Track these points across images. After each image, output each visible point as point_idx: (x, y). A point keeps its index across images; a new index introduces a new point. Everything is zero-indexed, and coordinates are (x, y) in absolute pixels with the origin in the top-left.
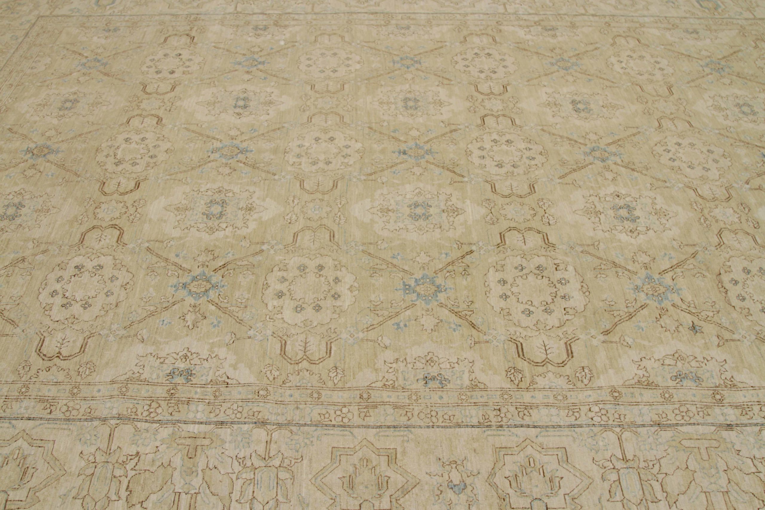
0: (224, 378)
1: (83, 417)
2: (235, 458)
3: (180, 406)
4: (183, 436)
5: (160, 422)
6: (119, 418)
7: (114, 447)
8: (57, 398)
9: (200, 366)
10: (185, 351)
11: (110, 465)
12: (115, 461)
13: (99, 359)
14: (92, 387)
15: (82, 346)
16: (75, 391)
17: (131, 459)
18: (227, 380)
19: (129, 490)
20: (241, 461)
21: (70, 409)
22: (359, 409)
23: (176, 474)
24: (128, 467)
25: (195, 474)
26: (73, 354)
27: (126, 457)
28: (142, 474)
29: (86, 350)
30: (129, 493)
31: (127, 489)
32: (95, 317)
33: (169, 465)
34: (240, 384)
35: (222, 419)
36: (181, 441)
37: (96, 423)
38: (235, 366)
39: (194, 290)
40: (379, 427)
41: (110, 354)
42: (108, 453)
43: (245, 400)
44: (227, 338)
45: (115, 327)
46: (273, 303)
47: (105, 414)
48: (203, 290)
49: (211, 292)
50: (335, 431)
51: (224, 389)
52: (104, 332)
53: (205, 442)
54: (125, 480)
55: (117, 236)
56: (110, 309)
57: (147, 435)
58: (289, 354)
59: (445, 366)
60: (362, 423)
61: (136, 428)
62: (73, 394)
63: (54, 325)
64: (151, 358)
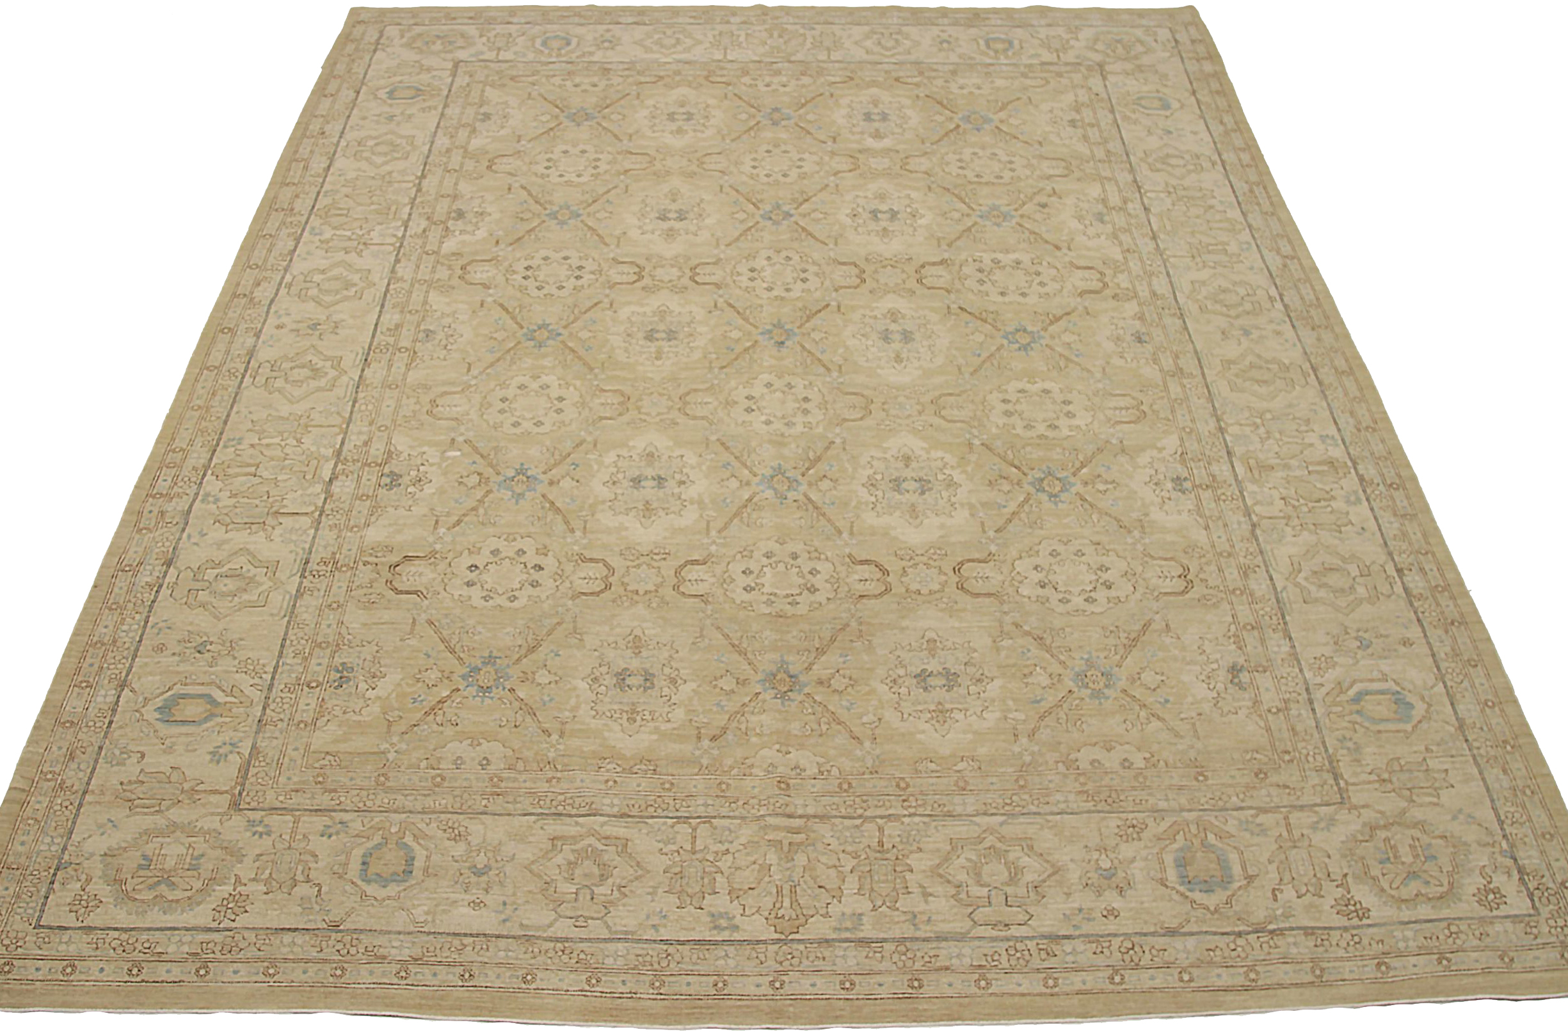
0: (1177, 456)
1: (1254, 542)
2: (1262, 443)
3: (1218, 481)
4: (1251, 476)
5: (1241, 491)
6: (1249, 515)
7: (1281, 514)
9: (1165, 473)
10: (1151, 485)
11: (1299, 515)
12: (1295, 512)
13: (1178, 544)
14: (1215, 543)
15: (1164, 560)
16: (1225, 554)
17: (1289, 502)
18: (1179, 453)
20: (1264, 440)
22: (1185, 378)
23: (1292, 474)
24: (1296, 504)
25: (1287, 464)
26: (1179, 565)
27: (1288, 506)
28: (1301, 494)
29: (1168, 556)
32: (1120, 558)
33: (1285, 478)
34: (1181, 445)
35: (1225, 453)
36: (1257, 476)
37: (1258, 532)
38: (1160, 450)
39: (1058, 489)
40: (1201, 368)
41: (1169, 538)
42: (1289, 518)
43: (1199, 441)
44: (1122, 459)
45: (1130, 540)
46: (1065, 432)
47: (1246, 527)
48: (1057, 482)
49: (1059, 476)
50: (1214, 390)
51: (1190, 456)
52: (1140, 547)
53: (1252, 462)
54: (1310, 505)
55: (975, 564)
56: (1104, 548)
57: (1259, 498)
58: (1133, 419)
59: (1121, 332)
60: (1200, 376)
61: (1255, 504)
62: (1230, 555)
63: (1141, 590)
64: (1166, 507)
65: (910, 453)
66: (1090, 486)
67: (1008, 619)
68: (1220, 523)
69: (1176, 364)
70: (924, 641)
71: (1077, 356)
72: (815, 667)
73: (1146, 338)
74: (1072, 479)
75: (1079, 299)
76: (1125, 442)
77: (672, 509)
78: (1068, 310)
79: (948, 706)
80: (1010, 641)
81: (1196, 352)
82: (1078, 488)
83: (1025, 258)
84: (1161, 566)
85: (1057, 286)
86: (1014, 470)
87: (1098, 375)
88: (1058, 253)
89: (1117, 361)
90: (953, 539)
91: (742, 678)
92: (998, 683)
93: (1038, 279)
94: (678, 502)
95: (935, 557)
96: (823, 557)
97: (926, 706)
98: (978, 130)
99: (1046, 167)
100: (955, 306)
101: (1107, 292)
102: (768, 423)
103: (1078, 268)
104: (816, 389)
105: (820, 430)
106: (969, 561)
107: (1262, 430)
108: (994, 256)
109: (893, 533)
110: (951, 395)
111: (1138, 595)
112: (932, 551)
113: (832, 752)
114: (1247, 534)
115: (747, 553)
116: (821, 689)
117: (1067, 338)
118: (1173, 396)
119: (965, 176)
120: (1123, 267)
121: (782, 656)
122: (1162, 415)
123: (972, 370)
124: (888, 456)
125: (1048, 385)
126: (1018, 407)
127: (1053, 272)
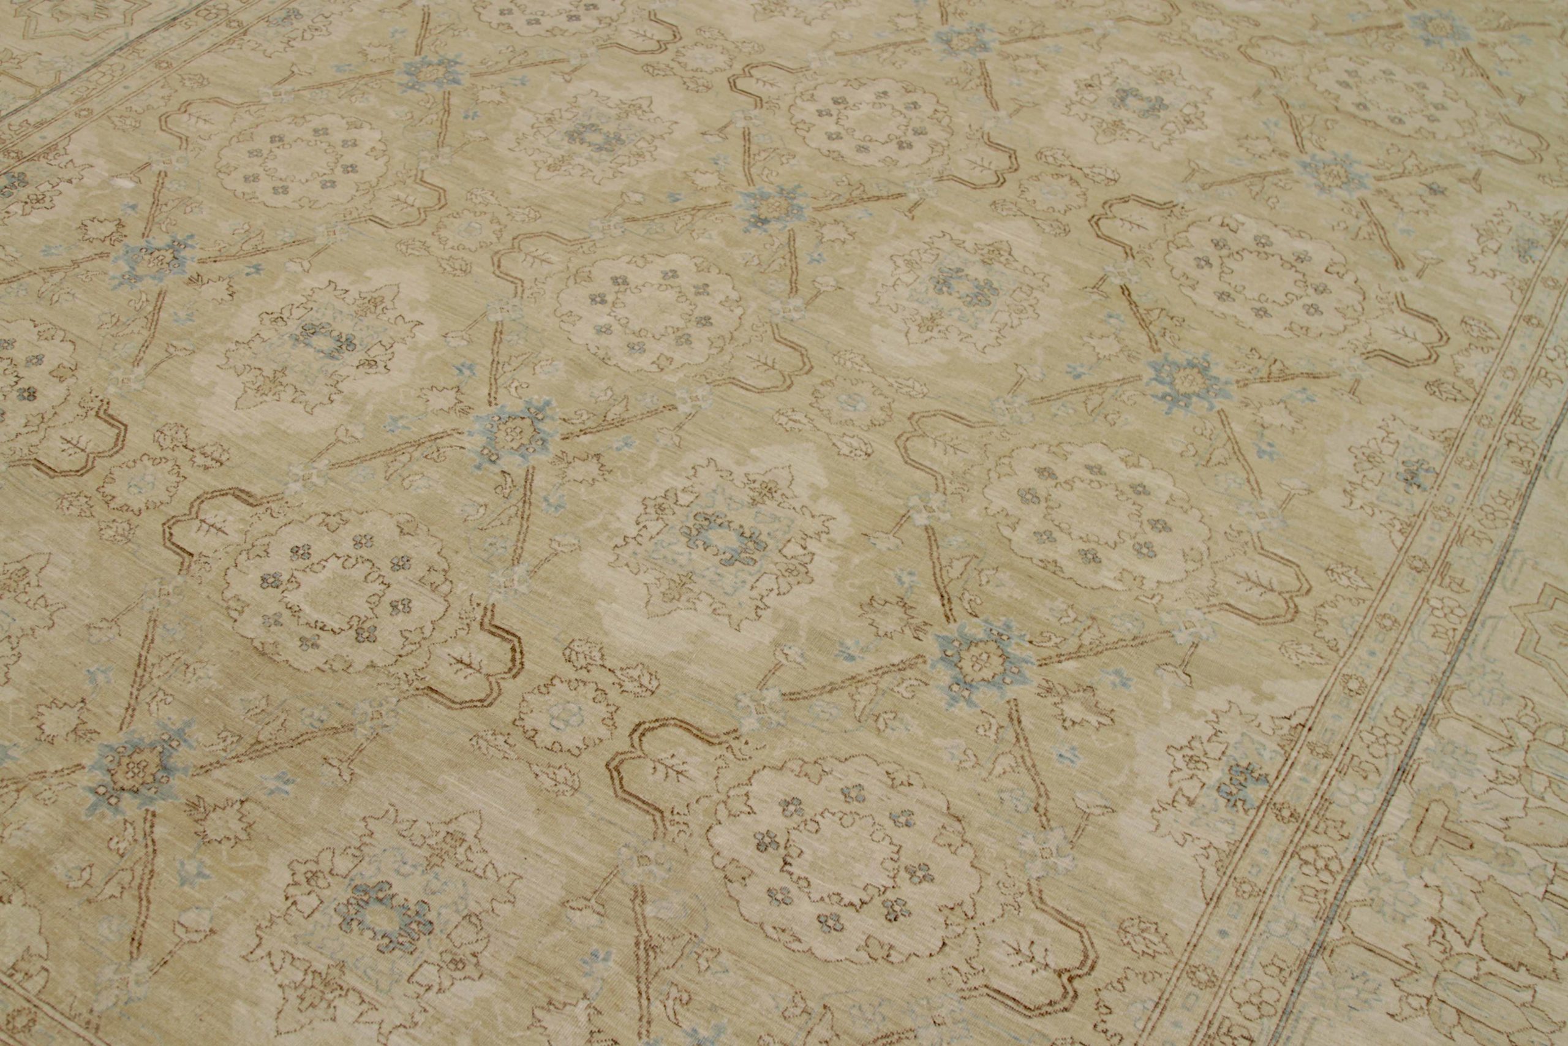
0: (1286, 725)
1: (1291, 983)
2: (1492, 785)
3: (1328, 815)
4: (1410, 840)
5: (1358, 861)
6: (1330, 921)
7: (1404, 955)
8: (1210, 1016)
9: (1230, 748)
10: (1178, 756)
11: (1443, 975)
12: (1438, 964)
13: (1121, 904)
14: (1203, 943)
15: (1061, 922)
16: (1202, 976)
17: (1444, 937)
18: (1294, 722)
19: (1515, 966)
20: (1502, 779)
21: (1255, 1000)
22: (1440, 585)
23: (1503, 879)
24: (1459, 946)
25: (1511, 853)
26: (1082, 947)
27: (1434, 945)
28: (1486, 932)
29: (1077, 919)
30: (1523, 969)
31: (1513, 969)
32: (973, 870)
33: (1480, 883)
34: (1313, 708)
35: (1393, 767)
36: (1421, 846)
37: (1319, 966)
38: (1261, 696)
39: (987, 674)
40: (1492, 580)
41: (1116, 880)
42: (1414, 969)
43: (1360, 717)
44: (1170, 680)
45: (1029, 844)
46: (1106, 576)
47: (1301, 942)
48: (996, 661)
49: (1012, 650)
50: (1481, 634)
51: (1312, 737)
52: (1036, 869)
53: (1438, 812)
54: (1490, 965)
55: (687, 736)
56: (962, 834)
57: (1386, 893)
58: (1265, 613)
59: (1388, 448)
60: (1475, 596)
61: (1363, 903)
62: (1211, 983)
63: (954, 956)
64: (1169, 815)
65: (783, 484)
66: (1052, 700)
67: (635, 874)
68: (1250, 905)
69: (1445, 550)
70: (443, 829)
71: (1261, 453)
72: (217, 773)
73: (1427, 480)
74: (1030, 671)
75: (1357, 362)
76: (1202, 650)
77: (309, 397)
78: (1318, 369)
79: (350, 979)
80: (594, 919)
81: (1506, 548)
82: (1025, 692)
83: (1320, 255)
84: (1039, 930)
85: (1338, 323)
86: (935, 600)
87: (1268, 504)
88: (1392, 273)
89: (1332, 497)
90: (693, 670)
91: (91, 726)
92: (485, 988)
93: (1312, 298)
94: (326, 390)
95: (629, 686)
96: (445, 588)
97: (310, 954)
98: (1428, 42)
99: (1497, 138)
100: (1118, 281)
101: (1427, 373)
102: (604, 330)
103: (1407, 310)
104: (739, 311)
105: (673, 379)
106: (685, 726)
107: (1516, 758)
108: (1267, 231)
109: (602, 606)
110: (957, 418)
111: (935, 967)
112: (635, 673)
113: (72, 944)
114: (1291, 958)
115: (332, 522)
116: (184, 819)
117: (1274, 416)
118: (1385, 607)
119: (1337, 98)
120: (1496, 343)
121: (188, 724)
122: (1328, 634)
123: (1039, 393)
124: (739, 472)
125: (1153, 479)
126: (1058, 494)
127: (1353, 298)
